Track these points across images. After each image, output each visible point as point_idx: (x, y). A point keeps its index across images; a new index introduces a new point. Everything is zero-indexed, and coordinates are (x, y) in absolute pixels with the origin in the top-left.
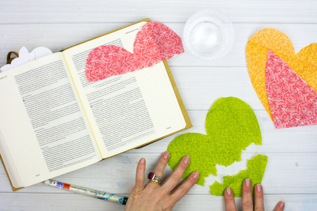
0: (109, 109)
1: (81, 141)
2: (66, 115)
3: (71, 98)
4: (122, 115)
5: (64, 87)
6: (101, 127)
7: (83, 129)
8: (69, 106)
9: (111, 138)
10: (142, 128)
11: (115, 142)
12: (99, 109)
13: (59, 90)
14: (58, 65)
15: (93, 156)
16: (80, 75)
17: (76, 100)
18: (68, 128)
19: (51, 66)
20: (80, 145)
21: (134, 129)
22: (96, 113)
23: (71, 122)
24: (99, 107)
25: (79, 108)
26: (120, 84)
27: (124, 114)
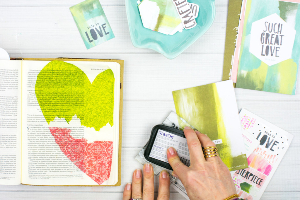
0: (46, 138)
1: (5, 158)
2: (0, 127)
3: (12, 112)
4: (56, 149)
5: (9, 98)
6: (31, 152)
7: (12, 147)
8: (7, 119)
9: (36, 166)
10: (72, 168)
11: (39, 172)
12: (35, 133)
13: (3, 100)
14: (12, 74)
15: (11, 178)
16: (29, 92)
17: (17, 115)
19: (5, 72)
20: (3, 161)
21: (62, 166)
22: (31, 136)
23: (3, 136)
24: (36, 132)
25: (16, 124)
26: (66, 117)
27: (59, 147)
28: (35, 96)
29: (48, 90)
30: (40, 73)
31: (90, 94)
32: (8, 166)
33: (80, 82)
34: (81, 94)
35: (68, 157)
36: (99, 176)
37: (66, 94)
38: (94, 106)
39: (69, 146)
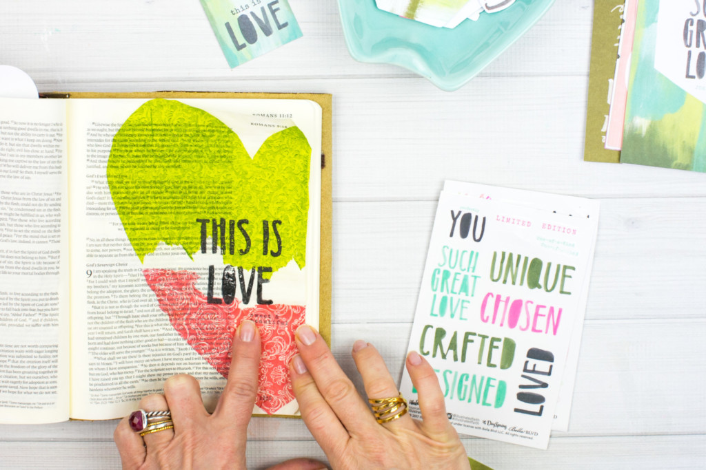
0: (134, 296)
1: (30, 354)
2: (18, 274)
3: (47, 234)
4: (159, 323)
5: (42, 197)
6: (96, 336)
7: (48, 325)
8: (36, 252)
9: (111, 372)
10: (199, 371)
11: (118, 386)
12: (107, 287)
13: (25, 202)
14: (47, 135)
15: (45, 404)
16: (91, 179)
17: (59, 242)
18: (9, 307)
19: (29, 129)
20: (24, 362)
21: (176, 366)
22: (96, 295)
23: (24, 297)
24: (110, 281)
25: (58, 265)
26: (186, 241)
27: (167, 320)
28: (108, 190)
29: (140, 174)
30: (119, 130)
31: (248, 185)
32: (37, 373)
33: (222, 154)
34: (224, 185)
35: (190, 343)
36: (270, 392)
37: (187, 185)
38: (258, 216)
39: (194, 316)
